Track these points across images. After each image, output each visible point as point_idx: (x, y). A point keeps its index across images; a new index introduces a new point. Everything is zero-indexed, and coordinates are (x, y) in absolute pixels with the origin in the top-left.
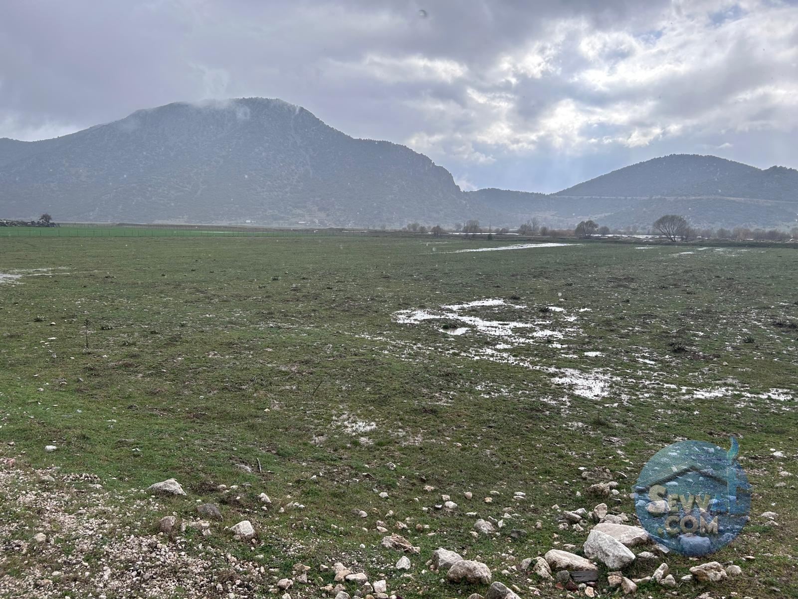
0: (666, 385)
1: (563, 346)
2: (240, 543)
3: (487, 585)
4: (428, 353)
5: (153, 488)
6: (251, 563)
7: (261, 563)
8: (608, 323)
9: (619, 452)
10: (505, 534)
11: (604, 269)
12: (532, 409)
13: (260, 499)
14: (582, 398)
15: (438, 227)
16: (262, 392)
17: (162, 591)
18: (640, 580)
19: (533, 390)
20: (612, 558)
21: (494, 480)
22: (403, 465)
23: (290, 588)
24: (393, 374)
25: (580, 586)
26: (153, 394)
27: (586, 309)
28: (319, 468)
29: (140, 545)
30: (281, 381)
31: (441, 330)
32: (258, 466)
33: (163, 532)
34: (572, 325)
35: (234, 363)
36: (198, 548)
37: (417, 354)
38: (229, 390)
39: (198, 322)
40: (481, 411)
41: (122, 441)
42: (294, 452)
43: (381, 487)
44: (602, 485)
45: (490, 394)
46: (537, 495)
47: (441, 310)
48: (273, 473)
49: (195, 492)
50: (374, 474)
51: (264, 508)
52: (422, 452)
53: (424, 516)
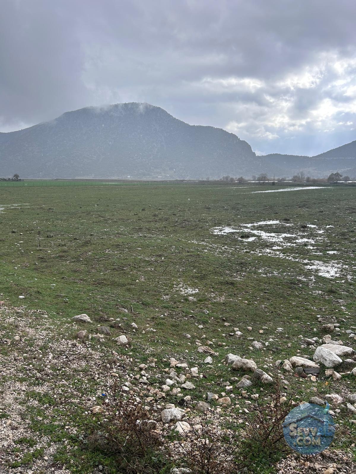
1: (314, 248)
2: (120, 346)
3: (254, 371)
4: (231, 251)
5: (74, 318)
6: (125, 356)
7: (130, 356)
8: (343, 234)
9: (343, 308)
10: (269, 349)
11: (344, 202)
12: (291, 283)
14: (323, 277)
15: (241, 178)
16: (135, 271)
17: (79, 366)
18: (344, 373)
19: (293, 273)
20: (328, 361)
21: (266, 321)
22: (213, 312)
23: (146, 369)
24: (210, 263)
25: (308, 375)
26: (75, 271)
27: (330, 226)
28: (165, 312)
29: (68, 344)
30: (145, 265)
31: (240, 239)
32: (132, 310)
33: (79, 338)
34: (321, 235)
35: (119, 256)
36: (97, 347)
37: (224, 252)
38: (117, 270)
39: (100, 233)
40: (260, 284)
41: (59, 295)
42: (152, 303)
43: (199, 323)
44: (329, 325)
45: (267, 274)
46: (290, 330)
47: (240, 227)
48: (140, 313)
49: (97, 321)
50: (196, 316)
51: (134, 330)
52: (224, 305)
53: (223, 338)
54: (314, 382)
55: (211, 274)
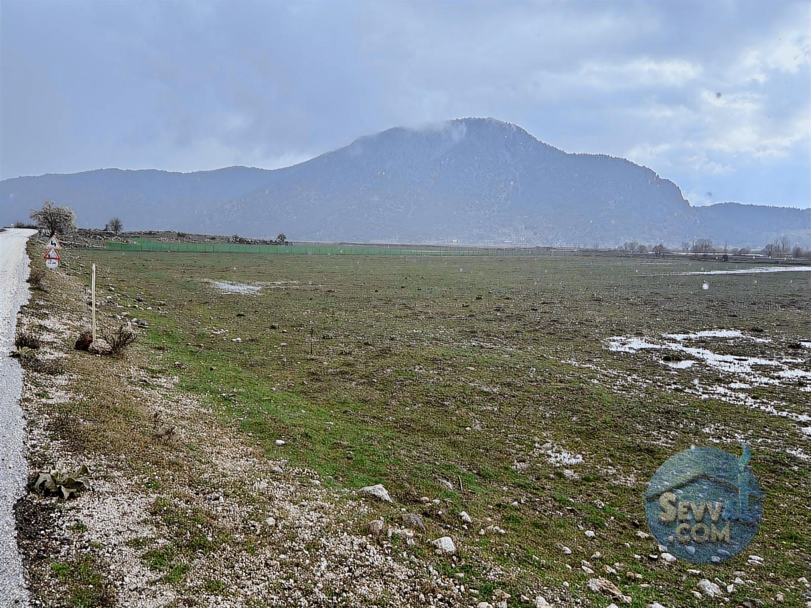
2: (442, 558)
4: (645, 386)
5: (362, 491)
6: (451, 579)
7: (461, 582)
10: (736, 602)
12: (775, 462)
13: (461, 517)
15: (660, 246)
16: (463, 410)
17: (370, 591)
19: (777, 440)
22: (613, 505)
24: (603, 406)
26: (365, 401)
28: (520, 495)
29: (352, 543)
30: (482, 401)
31: (661, 362)
32: (460, 484)
33: (372, 534)
35: (437, 379)
36: (402, 555)
37: (632, 386)
38: (432, 405)
39: (406, 337)
41: (338, 443)
42: (495, 475)
43: (587, 525)
45: (721, 438)
46: (779, 562)
47: (662, 338)
48: (474, 493)
49: (400, 501)
50: (579, 510)
51: (465, 526)
52: (634, 494)
53: (636, 564)
55: (607, 428)
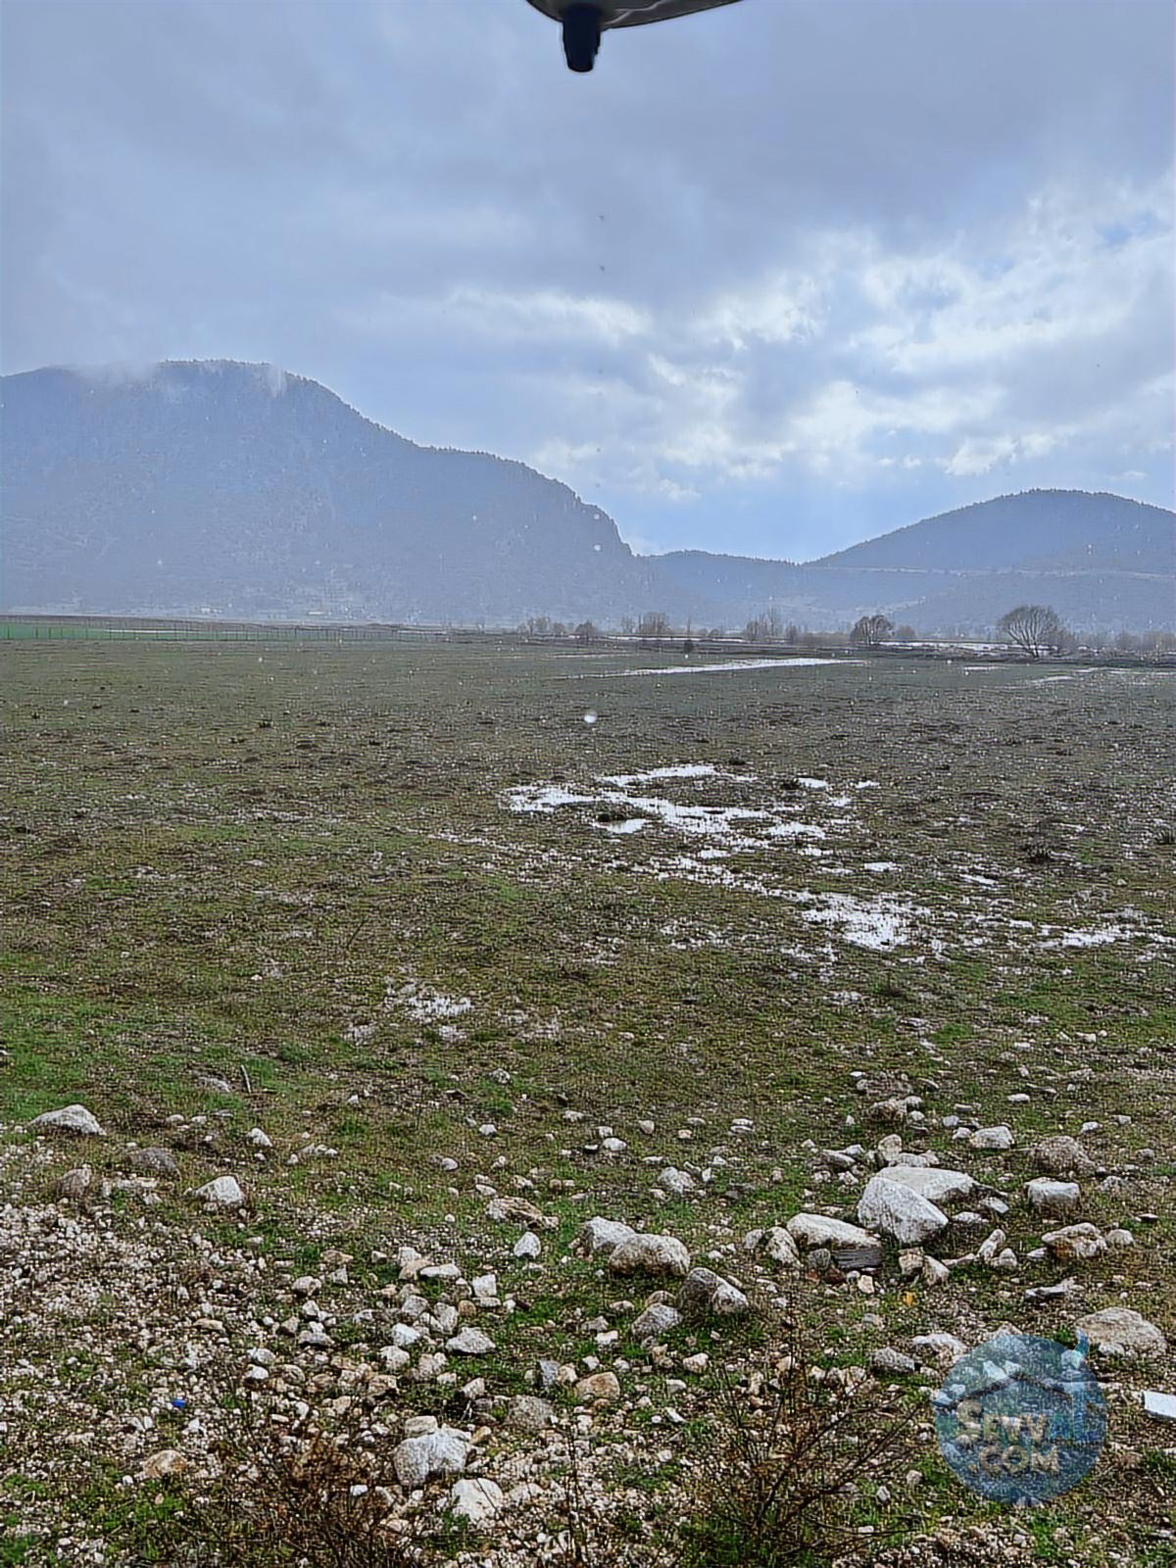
0: (1013, 923)
1: (825, 852)
2: (217, 1217)
3: (682, 1278)
4: (570, 867)
5: (38, 1123)
6: (239, 1251)
7: (258, 1251)
8: (909, 809)
9: (926, 1043)
10: (715, 1194)
11: (906, 707)
12: (766, 969)
14: (859, 948)
15: (588, 624)
16: (245, 944)
17: (74, 1302)
18: (955, 1261)
19: (768, 934)
20: (906, 1224)
21: (695, 1098)
22: (525, 1075)
23: (316, 1293)
24: (504, 907)
25: (849, 1275)
26: (27, 949)
27: (868, 783)
28: (362, 1083)
29: (25, 1221)
30: (282, 921)
31: (596, 825)
32: (245, 1081)
33: (69, 1198)
34: (842, 812)
35: (186, 889)
36: (137, 1225)
37: (549, 869)
38: (179, 941)
40: (671, 973)
42: (314, 1055)
43: (482, 1116)
44: (892, 1103)
45: (688, 941)
46: (774, 1123)
47: (595, 785)
48: (275, 1093)
49: (123, 1129)
50: (468, 1091)
51: (260, 1155)
52: (559, 1051)
53: (564, 1165)
54: (868, 1296)
55: (510, 945)
